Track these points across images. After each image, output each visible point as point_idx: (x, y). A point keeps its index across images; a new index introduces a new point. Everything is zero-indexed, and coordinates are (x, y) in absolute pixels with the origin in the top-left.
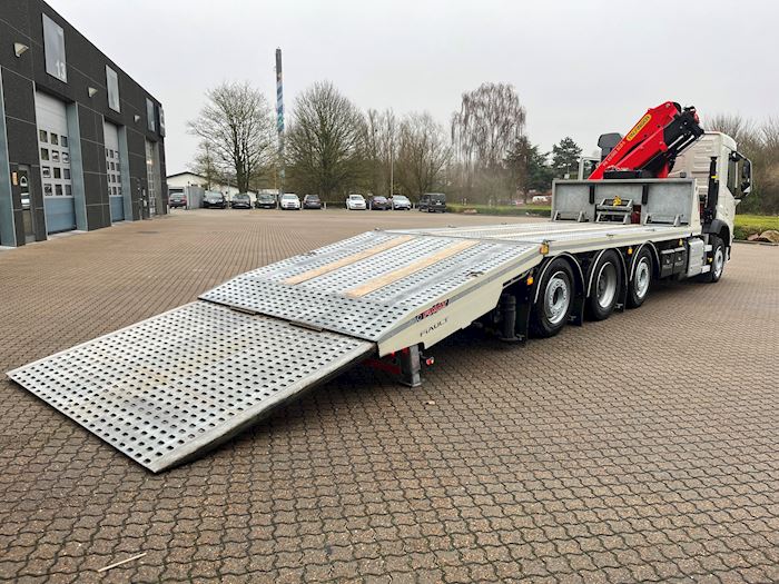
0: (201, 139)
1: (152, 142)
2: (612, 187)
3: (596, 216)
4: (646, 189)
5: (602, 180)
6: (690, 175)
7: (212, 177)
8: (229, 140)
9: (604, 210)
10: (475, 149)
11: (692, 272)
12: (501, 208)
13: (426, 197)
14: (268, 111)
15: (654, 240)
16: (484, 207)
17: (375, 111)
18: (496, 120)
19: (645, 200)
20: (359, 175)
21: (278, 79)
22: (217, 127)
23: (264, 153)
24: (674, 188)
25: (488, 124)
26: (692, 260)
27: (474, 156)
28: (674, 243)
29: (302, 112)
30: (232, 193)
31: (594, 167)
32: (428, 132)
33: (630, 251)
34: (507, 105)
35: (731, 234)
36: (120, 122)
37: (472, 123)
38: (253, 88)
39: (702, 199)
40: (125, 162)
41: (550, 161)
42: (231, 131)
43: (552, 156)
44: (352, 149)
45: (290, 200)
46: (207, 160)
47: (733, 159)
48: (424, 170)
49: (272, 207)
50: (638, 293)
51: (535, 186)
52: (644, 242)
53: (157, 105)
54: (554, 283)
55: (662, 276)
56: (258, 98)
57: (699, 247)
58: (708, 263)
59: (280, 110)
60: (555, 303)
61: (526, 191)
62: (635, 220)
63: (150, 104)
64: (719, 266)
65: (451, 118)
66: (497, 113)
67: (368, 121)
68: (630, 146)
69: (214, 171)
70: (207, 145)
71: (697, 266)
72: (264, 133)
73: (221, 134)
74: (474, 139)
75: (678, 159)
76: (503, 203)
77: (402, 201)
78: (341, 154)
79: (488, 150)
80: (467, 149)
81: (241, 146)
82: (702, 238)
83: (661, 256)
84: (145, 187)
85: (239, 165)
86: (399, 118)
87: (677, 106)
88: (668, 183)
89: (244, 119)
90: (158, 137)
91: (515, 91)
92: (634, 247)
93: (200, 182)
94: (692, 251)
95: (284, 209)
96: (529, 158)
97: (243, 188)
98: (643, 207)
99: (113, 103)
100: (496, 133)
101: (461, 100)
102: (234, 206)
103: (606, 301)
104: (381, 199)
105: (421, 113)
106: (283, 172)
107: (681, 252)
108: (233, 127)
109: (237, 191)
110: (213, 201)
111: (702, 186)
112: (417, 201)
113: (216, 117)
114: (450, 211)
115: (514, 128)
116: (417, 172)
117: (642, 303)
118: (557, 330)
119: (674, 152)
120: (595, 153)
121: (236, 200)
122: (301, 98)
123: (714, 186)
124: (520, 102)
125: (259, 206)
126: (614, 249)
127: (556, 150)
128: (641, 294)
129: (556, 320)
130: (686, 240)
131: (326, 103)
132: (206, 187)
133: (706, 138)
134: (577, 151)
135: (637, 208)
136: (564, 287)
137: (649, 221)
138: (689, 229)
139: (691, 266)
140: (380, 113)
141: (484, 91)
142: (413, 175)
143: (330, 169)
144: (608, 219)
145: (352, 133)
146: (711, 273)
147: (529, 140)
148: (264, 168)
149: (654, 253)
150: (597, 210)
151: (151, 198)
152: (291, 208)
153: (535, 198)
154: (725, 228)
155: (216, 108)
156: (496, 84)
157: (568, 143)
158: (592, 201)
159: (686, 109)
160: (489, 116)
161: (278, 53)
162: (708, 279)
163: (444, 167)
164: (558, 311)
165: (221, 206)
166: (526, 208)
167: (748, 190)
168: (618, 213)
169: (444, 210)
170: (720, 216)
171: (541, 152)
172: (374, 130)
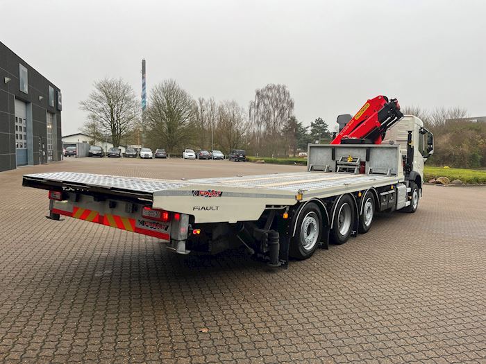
0: (89, 113)
1: (52, 114)
2: (346, 150)
3: (337, 168)
4: (368, 151)
5: (339, 145)
6: (395, 143)
7: (97, 137)
8: (108, 114)
9: (342, 165)
10: (264, 123)
11: (399, 207)
12: (279, 160)
13: (233, 152)
14: (134, 96)
15: (375, 187)
16: (270, 159)
17: (203, 99)
18: (276, 106)
19: (368, 158)
20: (192, 137)
21: (143, 78)
22: (100, 106)
23: (131, 122)
24: (386, 151)
25: (272, 109)
26: (399, 198)
27: (263, 128)
28: (387, 188)
29: (156, 98)
30: (108, 147)
31: (334, 136)
32: (235, 112)
33: (360, 195)
34: (282, 97)
35: (422, 180)
36: (28, 100)
37: (262, 108)
38: (124, 82)
39: (404, 158)
40: (30, 126)
41: (309, 132)
42: (109, 108)
43: (310, 128)
44: (187, 121)
45: (146, 152)
46: (94, 126)
47: (422, 132)
48: (233, 136)
49: (134, 156)
50: (366, 223)
51: (301, 146)
52: (369, 188)
53: (57, 91)
54: (308, 220)
55: (381, 210)
56: (127, 88)
57: (403, 189)
58: (409, 200)
59: (144, 97)
60: (308, 234)
61: (295, 149)
62: (362, 171)
63: (51, 90)
64: (415, 202)
65: (249, 104)
66: (277, 102)
67: (199, 105)
68: (357, 123)
69: (97, 133)
70: (94, 117)
71: (402, 202)
72: (131, 110)
73: (102, 110)
74: (263, 117)
75: (388, 132)
76: (281, 157)
77: (218, 154)
78: (181, 124)
79: (272, 124)
80: (258, 123)
81: (116, 118)
82: (404, 183)
83: (380, 196)
84: (45, 142)
85: (114, 130)
86: (218, 104)
87: (385, 98)
88: (382, 148)
89: (118, 101)
90: (57, 111)
91: (287, 89)
92: (362, 192)
93: (88, 140)
94: (399, 192)
95: (142, 158)
96: (297, 130)
97: (116, 144)
98: (367, 164)
99: (23, 88)
100: (276, 114)
101: (255, 94)
102: (109, 156)
103: (344, 230)
104: (205, 153)
105: (231, 101)
106: (143, 135)
107: (392, 193)
108: (111, 106)
109: (112, 146)
110: (95, 153)
111: (403, 150)
112: (228, 154)
113: (100, 100)
114: (248, 160)
115: (287, 111)
116: (229, 137)
117: (369, 229)
118: (311, 254)
119: (385, 128)
120: (336, 127)
121: (111, 152)
122: (155, 89)
123: (410, 150)
124: (291, 95)
125: (126, 156)
126: (349, 194)
127: (313, 125)
128: (368, 223)
129: (309, 247)
130: (395, 185)
131: (171, 92)
132: (92, 143)
133: (405, 119)
134: (325, 126)
135: (363, 163)
136: (315, 223)
137: (371, 173)
138: (397, 178)
139: (399, 202)
140: (206, 100)
141: (269, 89)
142: (225, 138)
143: (173, 134)
144: (344, 170)
145: (187, 112)
146: (411, 206)
147: (296, 118)
148: (130, 132)
149: (375, 194)
150: (337, 164)
151: (49, 150)
152: (147, 158)
153: (300, 154)
154: (418, 177)
155: (100, 93)
156: (276, 84)
157: (320, 121)
158: (333, 158)
159: (392, 100)
160: (272, 104)
161: (144, 62)
162: (409, 210)
163: (245, 134)
164: (311, 241)
165: (100, 155)
166: (295, 160)
167: (431, 152)
168: (351, 167)
169: (244, 160)
170: (415, 169)
171: (304, 126)
172: (202, 110)
